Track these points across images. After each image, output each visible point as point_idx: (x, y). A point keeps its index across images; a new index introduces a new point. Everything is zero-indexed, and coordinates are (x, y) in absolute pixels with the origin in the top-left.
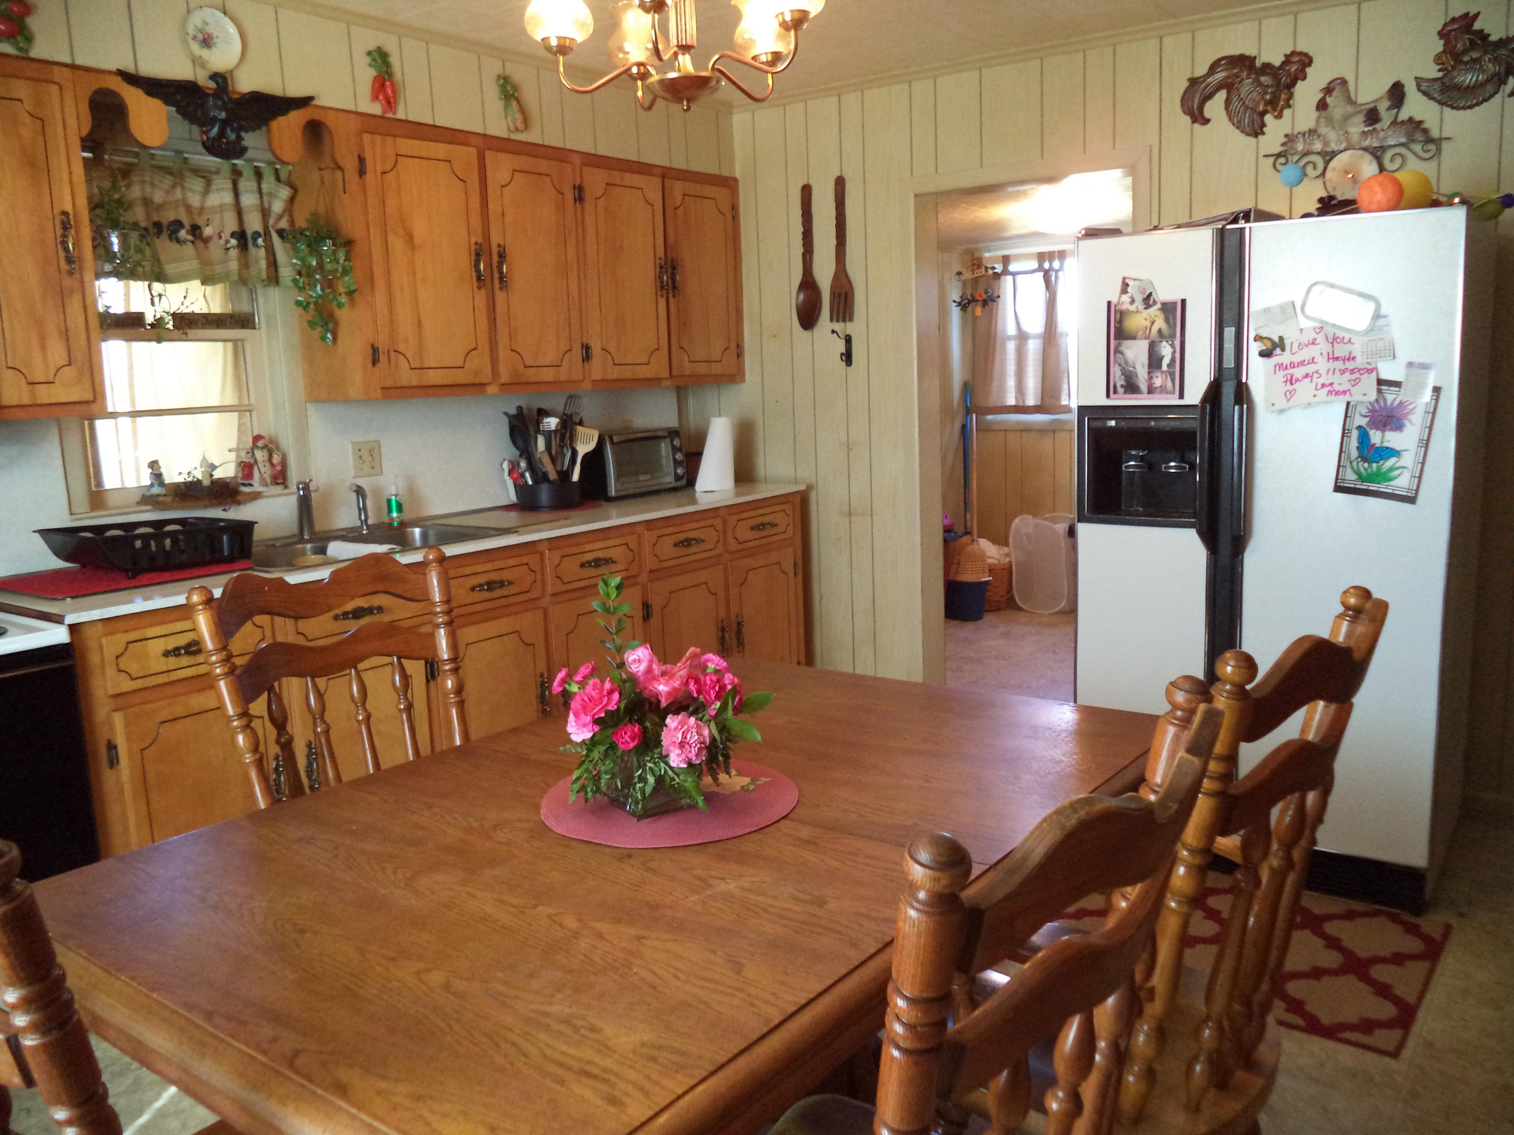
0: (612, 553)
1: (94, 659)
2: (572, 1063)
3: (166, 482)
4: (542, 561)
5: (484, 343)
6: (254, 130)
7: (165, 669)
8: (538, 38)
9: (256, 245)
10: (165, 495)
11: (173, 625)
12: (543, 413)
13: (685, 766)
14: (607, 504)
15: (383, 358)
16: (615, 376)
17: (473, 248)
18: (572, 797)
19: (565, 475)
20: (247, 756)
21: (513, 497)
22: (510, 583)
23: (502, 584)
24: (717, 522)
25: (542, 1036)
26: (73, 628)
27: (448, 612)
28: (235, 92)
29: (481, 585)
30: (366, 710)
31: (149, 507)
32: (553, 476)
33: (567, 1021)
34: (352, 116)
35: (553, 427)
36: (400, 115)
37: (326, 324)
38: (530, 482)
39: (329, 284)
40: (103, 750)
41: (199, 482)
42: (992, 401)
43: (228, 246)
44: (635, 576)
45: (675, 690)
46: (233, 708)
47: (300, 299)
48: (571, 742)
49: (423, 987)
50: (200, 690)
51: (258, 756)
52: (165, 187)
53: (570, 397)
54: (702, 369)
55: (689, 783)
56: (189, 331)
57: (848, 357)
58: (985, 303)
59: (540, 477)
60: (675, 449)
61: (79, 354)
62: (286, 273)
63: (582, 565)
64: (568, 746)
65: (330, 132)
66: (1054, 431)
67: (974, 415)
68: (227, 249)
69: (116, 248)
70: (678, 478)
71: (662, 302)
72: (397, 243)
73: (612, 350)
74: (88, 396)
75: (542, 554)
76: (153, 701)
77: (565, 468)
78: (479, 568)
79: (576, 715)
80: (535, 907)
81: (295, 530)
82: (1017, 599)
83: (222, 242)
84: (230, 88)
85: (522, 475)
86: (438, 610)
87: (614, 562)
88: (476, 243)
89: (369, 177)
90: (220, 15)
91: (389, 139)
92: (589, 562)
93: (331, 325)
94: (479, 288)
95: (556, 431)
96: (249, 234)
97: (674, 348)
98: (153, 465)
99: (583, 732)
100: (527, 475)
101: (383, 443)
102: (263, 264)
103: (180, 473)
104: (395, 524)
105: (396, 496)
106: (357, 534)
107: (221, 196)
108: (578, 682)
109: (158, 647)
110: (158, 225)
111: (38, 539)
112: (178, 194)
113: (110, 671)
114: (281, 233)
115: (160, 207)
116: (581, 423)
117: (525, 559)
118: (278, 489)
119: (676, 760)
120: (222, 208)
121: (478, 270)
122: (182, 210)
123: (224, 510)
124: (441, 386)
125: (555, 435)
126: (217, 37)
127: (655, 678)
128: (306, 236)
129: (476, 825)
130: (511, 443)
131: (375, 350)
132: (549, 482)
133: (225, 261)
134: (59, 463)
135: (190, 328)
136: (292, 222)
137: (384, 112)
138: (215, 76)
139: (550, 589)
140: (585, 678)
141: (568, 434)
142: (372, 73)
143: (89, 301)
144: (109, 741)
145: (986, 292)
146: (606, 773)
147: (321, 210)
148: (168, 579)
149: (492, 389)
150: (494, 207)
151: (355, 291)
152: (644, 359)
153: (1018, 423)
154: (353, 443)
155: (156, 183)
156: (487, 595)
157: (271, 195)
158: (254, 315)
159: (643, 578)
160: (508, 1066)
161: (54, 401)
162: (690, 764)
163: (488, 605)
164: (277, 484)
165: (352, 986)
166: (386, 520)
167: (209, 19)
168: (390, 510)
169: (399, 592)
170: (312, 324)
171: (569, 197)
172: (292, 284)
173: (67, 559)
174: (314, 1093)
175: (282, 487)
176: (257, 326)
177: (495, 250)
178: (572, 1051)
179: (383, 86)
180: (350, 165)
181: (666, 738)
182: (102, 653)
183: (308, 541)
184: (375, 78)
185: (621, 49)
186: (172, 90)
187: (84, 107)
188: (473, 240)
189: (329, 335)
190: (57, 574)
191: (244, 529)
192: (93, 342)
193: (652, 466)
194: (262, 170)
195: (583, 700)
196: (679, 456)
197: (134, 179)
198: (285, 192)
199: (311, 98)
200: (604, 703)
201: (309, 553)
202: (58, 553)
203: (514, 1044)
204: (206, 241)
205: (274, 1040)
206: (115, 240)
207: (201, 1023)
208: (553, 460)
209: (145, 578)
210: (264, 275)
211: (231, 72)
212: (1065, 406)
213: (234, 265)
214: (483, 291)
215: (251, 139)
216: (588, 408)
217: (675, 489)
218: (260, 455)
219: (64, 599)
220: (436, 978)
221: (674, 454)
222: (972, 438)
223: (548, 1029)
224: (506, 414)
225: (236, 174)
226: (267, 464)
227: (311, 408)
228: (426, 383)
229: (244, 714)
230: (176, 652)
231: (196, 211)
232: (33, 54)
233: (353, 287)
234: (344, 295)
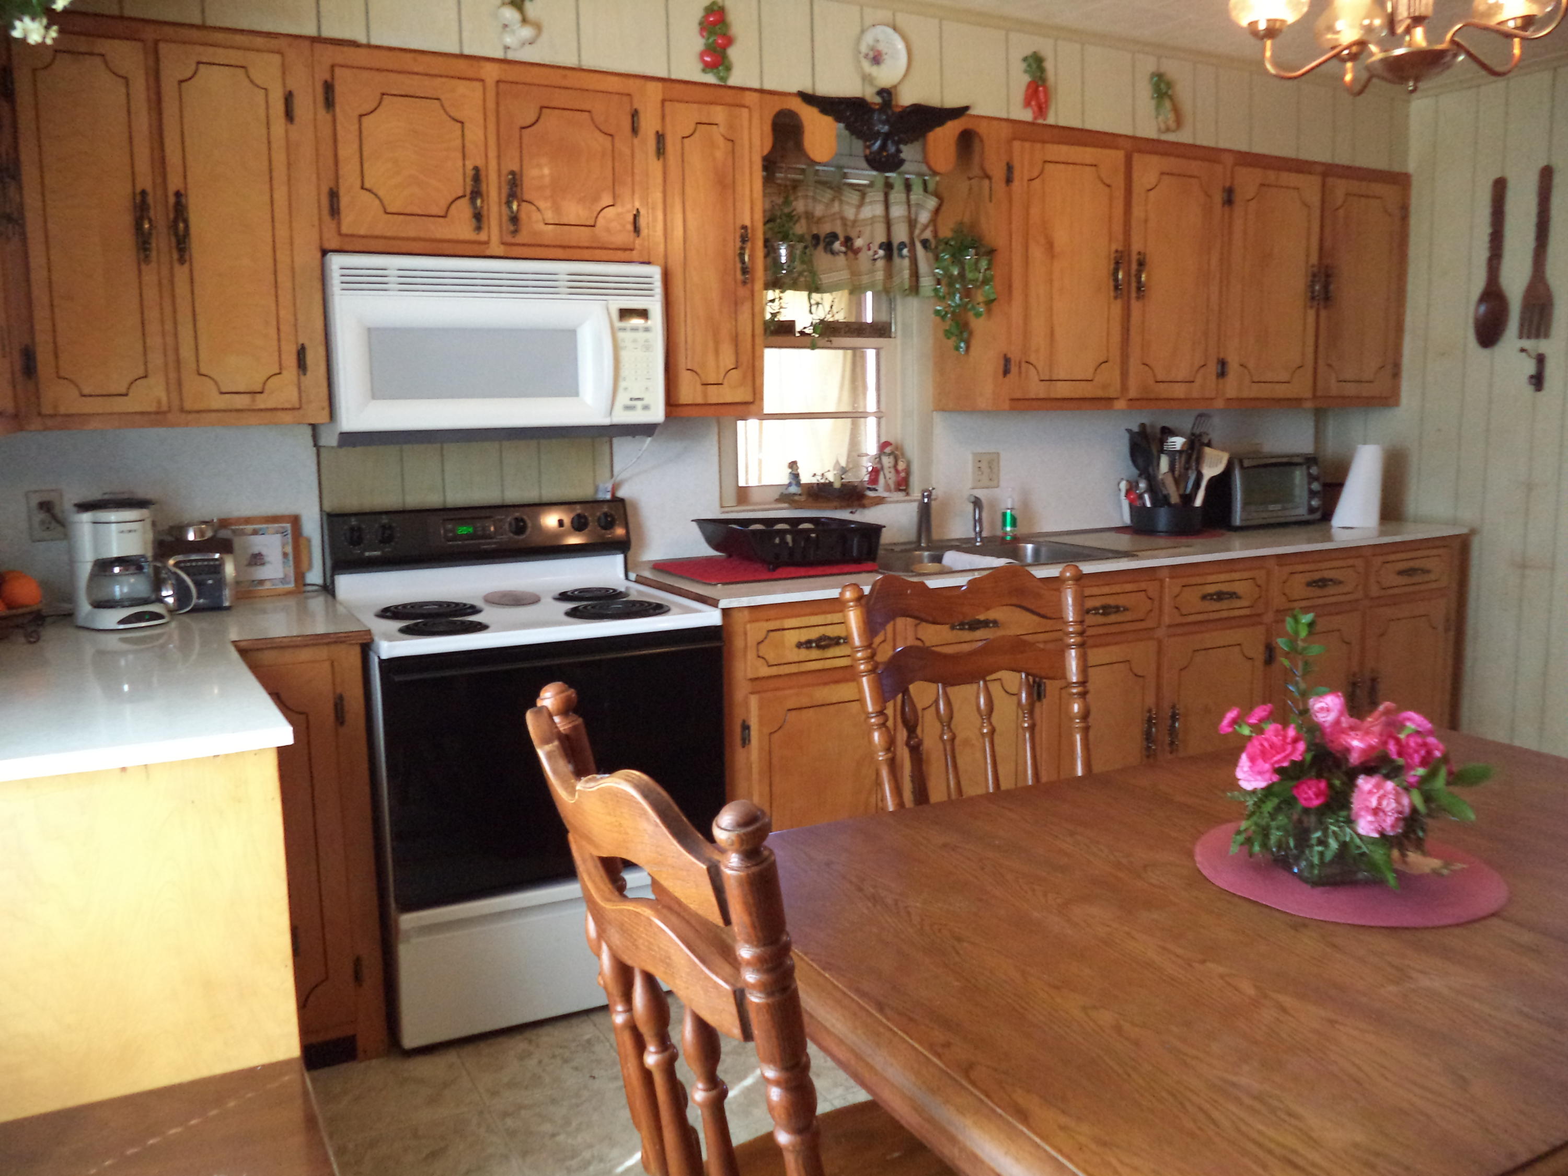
0: (1238, 587)
1: (739, 643)
2: (1272, 1146)
3: (802, 482)
4: (1162, 587)
5: (1115, 354)
6: (912, 141)
7: (796, 659)
8: (1244, 22)
9: (901, 256)
10: (800, 495)
11: (807, 618)
12: (1167, 432)
13: (1376, 835)
14: (1230, 533)
15: (1014, 369)
16: (1252, 395)
17: (1113, 256)
18: (1234, 849)
19: (1188, 499)
20: (881, 754)
21: (1127, 519)
22: (1126, 609)
23: (1117, 609)
24: (1359, 563)
25: (1233, 1108)
26: (726, 612)
27: (1081, 634)
28: (897, 106)
29: (1096, 609)
30: (991, 724)
31: (786, 505)
32: (1175, 499)
33: (1259, 1098)
34: (1004, 124)
35: (1178, 447)
36: (1051, 120)
37: (961, 333)
38: (1148, 504)
39: (967, 293)
40: (738, 730)
41: (830, 484)
43: (876, 256)
44: (1259, 615)
45: (1371, 748)
46: (873, 704)
47: (938, 308)
48: (1240, 789)
49: (1091, 1024)
50: (825, 684)
51: (890, 755)
52: (825, 201)
53: (1200, 415)
54: (1351, 390)
55: (1378, 855)
56: (834, 339)
57: (1538, 381)
59: (1160, 499)
60: (1312, 478)
61: (745, 359)
62: (926, 282)
63: (1204, 597)
64: (1236, 793)
65: (982, 141)
68: (875, 260)
69: (783, 260)
70: (1312, 510)
71: (1311, 314)
72: (1037, 253)
73: (1251, 365)
74: (749, 398)
75: (1162, 581)
76: (783, 689)
77: (1188, 491)
78: (1095, 591)
79: (1252, 760)
80: (1203, 962)
81: (913, 536)
83: (871, 253)
84: (894, 103)
85: (1141, 497)
86: (1071, 629)
87: (1239, 597)
88: (1117, 251)
89: (1016, 184)
90: (890, 31)
91: (1039, 146)
92: (1211, 595)
93: (965, 335)
94: (1116, 298)
95: (1180, 452)
96: (895, 243)
97: (1321, 362)
98: (793, 465)
99: (1256, 780)
100: (1146, 496)
101: (1003, 456)
102: (906, 274)
103: (815, 475)
104: (1008, 538)
105: (1012, 509)
106: (970, 545)
107: (873, 209)
108: (1250, 725)
109: (792, 638)
110: (816, 238)
111: (695, 529)
112: (836, 207)
113: (751, 655)
114: (925, 243)
115: (819, 221)
116: (1209, 445)
117: (1143, 585)
118: (900, 496)
119: (1366, 826)
120: (873, 220)
121: (1116, 279)
122: (839, 222)
123: (852, 512)
124: (1068, 399)
125: (1180, 457)
126: (886, 54)
127: (1343, 731)
128: (951, 245)
129: (1124, 861)
130: (1130, 463)
131: (1007, 361)
132: (1169, 504)
133: (872, 271)
134: (716, 459)
135: (835, 336)
136: (935, 233)
137: (1035, 118)
138: (883, 92)
139: (1166, 620)
140: (1261, 720)
141: (1194, 457)
142: (1026, 79)
143: (757, 309)
144: (744, 721)
146: (1278, 829)
147: (966, 219)
148: (803, 574)
149: (1121, 404)
150: (1138, 212)
151: (993, 301)
152: (1284, 376)
154: (975, 454)
155: (819, 198)
156: (1101, 620)
157: (918, 205)
158: (890, 324)
159: (1269, 618)
160: (1198, 1132)
161: (721, 401)
162: (1383, 835)
163: (1102, 630)
164: (901, 490)
165: (1017, 1007)
166: (999, 533)
167: (881, 37)
168: (1004, 524)
169: (1032, 607)
170: (948, 334)
171: (1218, 198)
172: (932, 294)
173: (716, 547)
174: (994, 1111)
175: (904, 493)
176: (893, 335)
177: (1134, 257)
178: (1271, 1132)
179: (1036, 91)
180: (998, 172)
181: (1357, 802)
182: (746, 639)
183: (927, 549)
184: (1029, 85)
185: (1331, 29)
186: (843, 106)
187: (768, 128)
188: (1114, 247)
189: (962, 345)
190: (709, 560)
191: (873, 532)
192: (757, 348)
193: (1285, 496)
194: (911, 182)
195: (1262, 745)
196: (1316, 486)
197: (800, 194)
198: (932, 203)
199: (967, 108)
200: (1287, 752)
201: (926, 560)
202: (710, 541)
203: (1201, 1109)
204: (856, 252)
205: (947, 1045)
206: (783, 251)
207: (874, 1012)
208: (1177, 482)
209: (781, 572)
210: (907, 286)
211: (895, 87)
213: (880, 275)
214: (1119, 302)
215: (909, 152)
216: (1217, 428)
217: (1306, 523)
218: (887, 461)
219: (715, 585)
220: (1106, 1017)
221: (1310, 483)
223: (1238, 1101)
224: (1129, 431)
225: (889, 186)
226: (892, 470)
227: (937, 417)
228: (1053, 395)
229: (881, 713)
230: (807, 644)
231: (849, 223)
232: (731, 82)
233: (992, 297)
234: (982, 305)
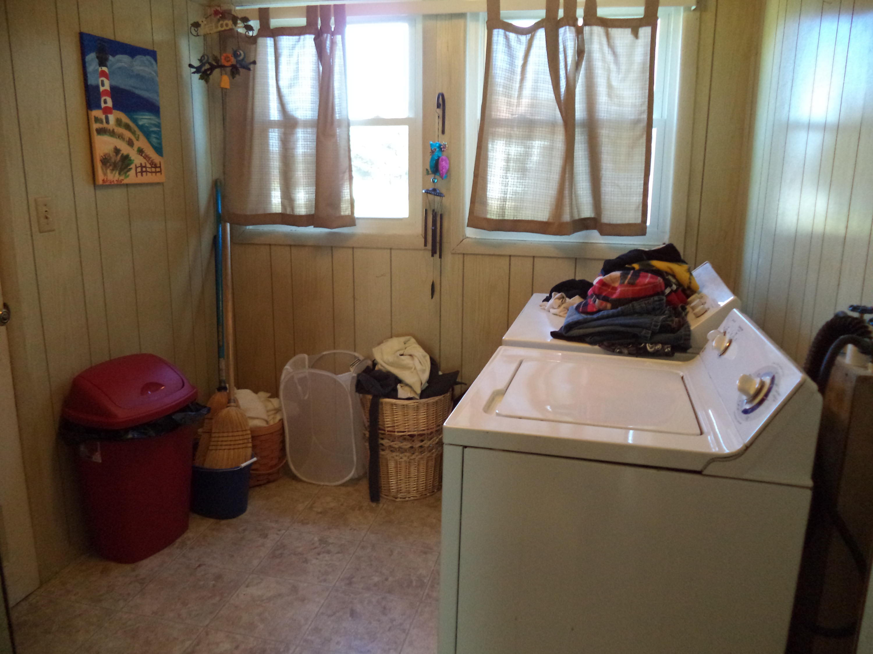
42: (251, 208)
58: (234, 71)
66: (332, 247)
67: (228, 225)
82: (292, 467)
145: (236, 55)
153: (286, 235)
212: (346, 216)
222: (226, 255)
